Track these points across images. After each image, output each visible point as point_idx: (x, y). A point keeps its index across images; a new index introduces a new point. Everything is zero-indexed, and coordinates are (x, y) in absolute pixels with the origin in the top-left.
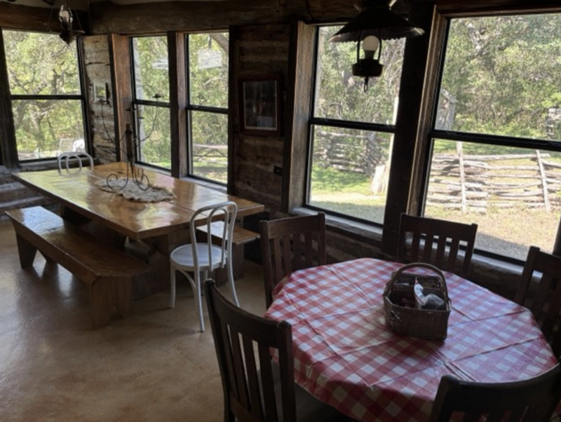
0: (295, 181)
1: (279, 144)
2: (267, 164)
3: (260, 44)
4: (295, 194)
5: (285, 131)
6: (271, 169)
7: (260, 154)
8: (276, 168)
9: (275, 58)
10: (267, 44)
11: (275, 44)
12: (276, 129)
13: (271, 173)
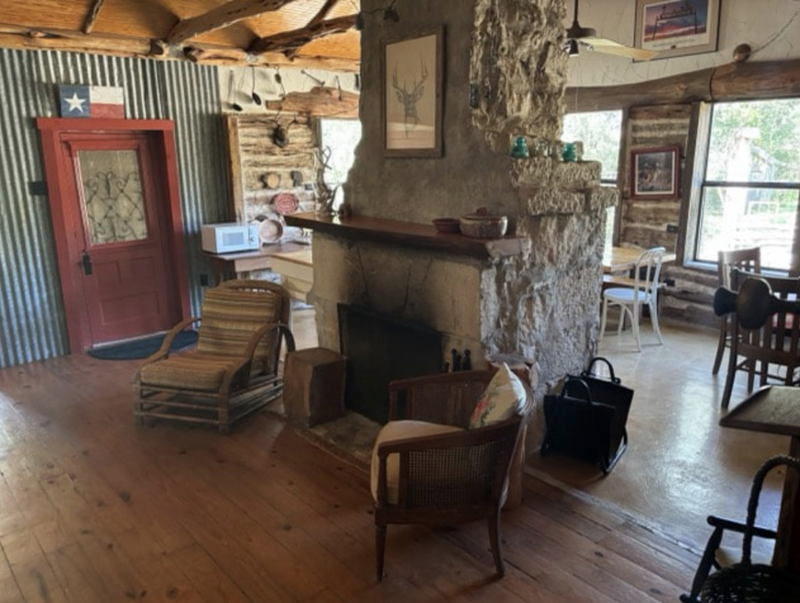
0: (690, 237)
1: (675, 206)
2: (659, 224)
3: (656, 122)
4: (689, 248)
5: (682, 193)
6: (664, 228)
7: (652, 215)
8: (669, 227)
9: (673, 133)
10: (663, 121)
11: (673, 121)
12: (672, 192)
13: (663, 232)
